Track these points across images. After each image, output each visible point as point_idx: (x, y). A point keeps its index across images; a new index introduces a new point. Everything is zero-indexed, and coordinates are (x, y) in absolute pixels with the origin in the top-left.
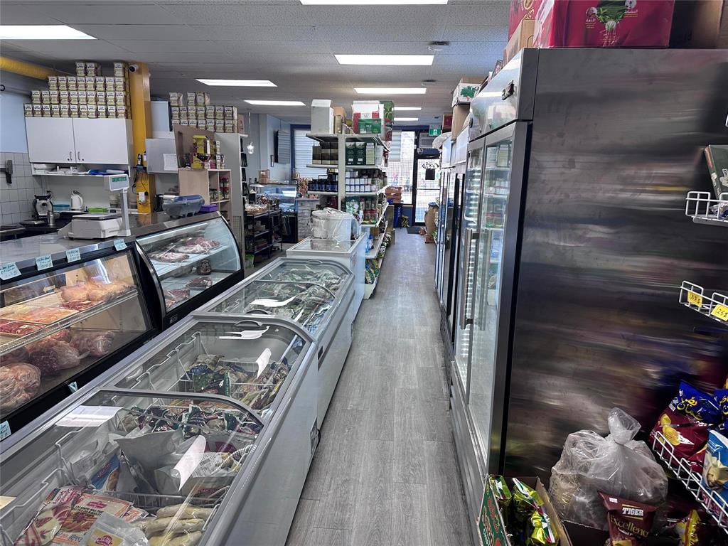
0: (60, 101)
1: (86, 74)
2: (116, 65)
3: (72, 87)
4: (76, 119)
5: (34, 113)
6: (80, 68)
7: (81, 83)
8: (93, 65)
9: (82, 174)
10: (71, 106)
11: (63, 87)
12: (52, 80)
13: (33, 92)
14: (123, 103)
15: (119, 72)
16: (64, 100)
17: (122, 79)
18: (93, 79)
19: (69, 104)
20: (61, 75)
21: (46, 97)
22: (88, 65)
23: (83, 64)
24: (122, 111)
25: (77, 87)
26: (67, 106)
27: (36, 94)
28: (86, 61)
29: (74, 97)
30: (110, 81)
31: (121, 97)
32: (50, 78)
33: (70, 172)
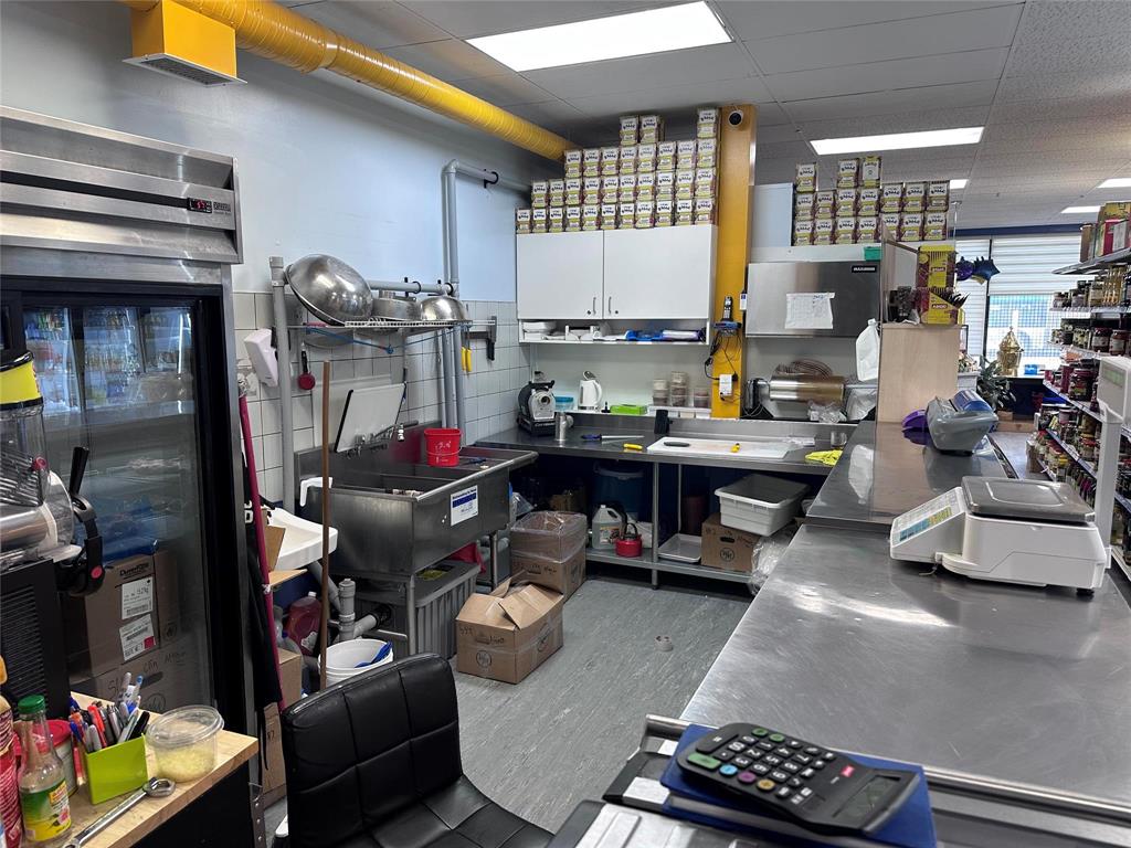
0: (582, 198)
1: (639, 139)
2: (702, 114)
3: (610, 168)
4: (611, 233)
5: (532, 225)
6: (628, 129)
7: (628, 160)
8: (655, 119)
9: (611, 340)
10: (604, 208)
11: (591, 170)
12: (573, 158)
13: (535, 186)
14: (709, 192)
15: (706, 129)
16: (592, 198)
17: (713, 142)
18: (652, 148)
19: (600, 203)
20: (588, 148)
21: (557, 194)
22: (644, 120)
23: (634, 121)
24: (705, 211)
25: (619, 168)
26: (596, 208)
27: (539, 188)
28: (639, 114)
29: (610, 189)
30: (687, 147)
31: (705, 181)
32: (569, 155)
33: (590, 337)
